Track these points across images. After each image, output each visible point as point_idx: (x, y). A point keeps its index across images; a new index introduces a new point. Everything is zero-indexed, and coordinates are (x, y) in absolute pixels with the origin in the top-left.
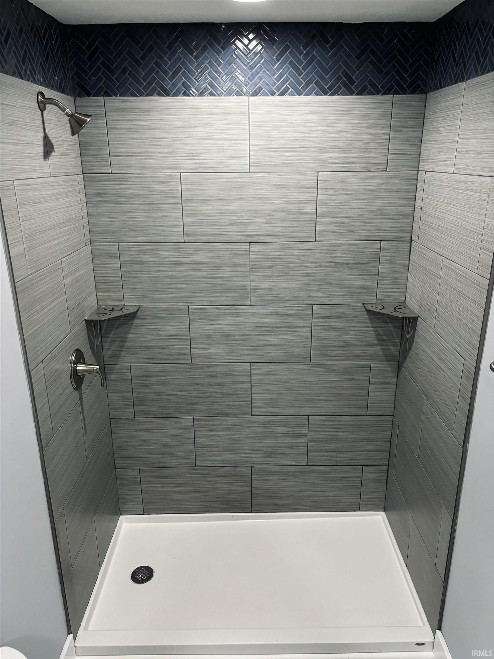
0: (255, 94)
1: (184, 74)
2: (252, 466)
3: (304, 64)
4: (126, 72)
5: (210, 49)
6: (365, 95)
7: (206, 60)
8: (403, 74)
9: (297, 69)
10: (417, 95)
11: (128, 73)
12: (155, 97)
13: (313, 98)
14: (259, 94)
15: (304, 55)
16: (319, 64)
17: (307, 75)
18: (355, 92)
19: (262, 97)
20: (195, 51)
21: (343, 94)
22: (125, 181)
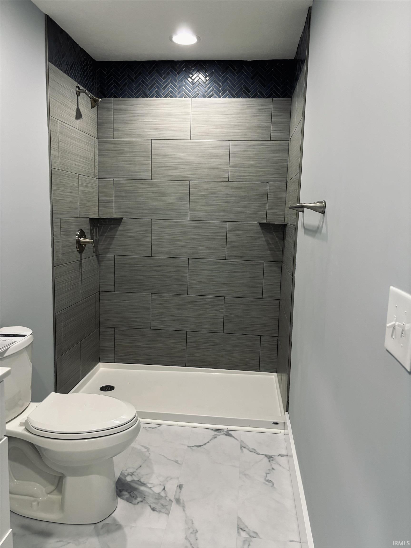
0: (195, 97)
1: (157, 87)
2: (187, 331)
3: (222, 82)
4: (126, 86)
5: (171, 74)
6: (256, 98)
7: (169, 79)
8: (278, 87)
9: (218, 84)
10: (286, 99)
11: (127, 86)
12: (140, 98)
13: (227, 100)
14: (197, 97)
15: (222, 77)
16: (230, 81)
17: (224, 87)
18: (250, 97)
19: (198, 99)
20: (163, 74)
21: (244, 97)
22: (120, 143)
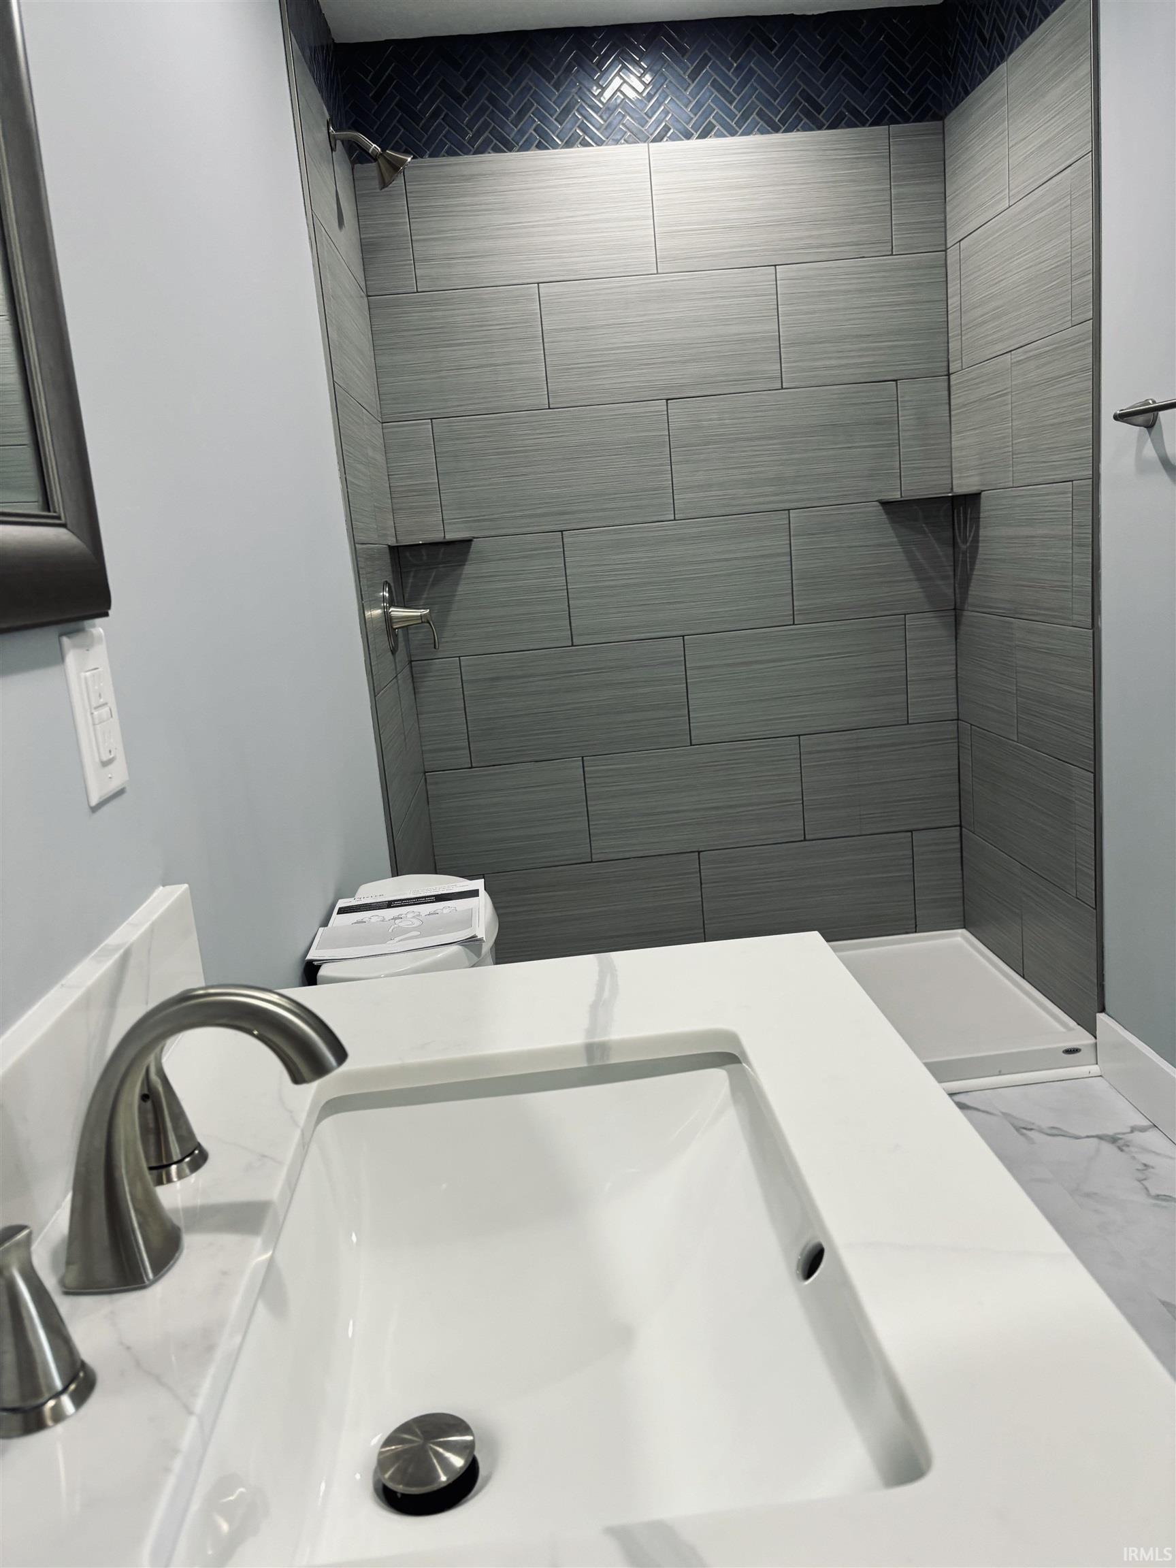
0: (659, 139)
1: (537, 113)
2: (699, 852)
3: (735, 84)
4: (439, 117)
6: (842, 128)
7: (573, 87)
8: (901, 90)
9: (725, 93)
10: (927, 123)
11: (442, 117)
12: (490, 155)
13: (756, 139)
14: (665, 139)
15: (735, 70)
16: (761, 82)
17: (742, 101)
18: (824, 125)
19: (671, 143)
20: (553, 73)
21: (805, 129)
22: (441, 304)
